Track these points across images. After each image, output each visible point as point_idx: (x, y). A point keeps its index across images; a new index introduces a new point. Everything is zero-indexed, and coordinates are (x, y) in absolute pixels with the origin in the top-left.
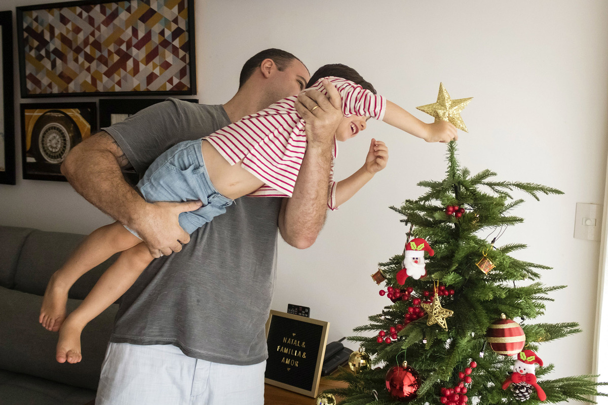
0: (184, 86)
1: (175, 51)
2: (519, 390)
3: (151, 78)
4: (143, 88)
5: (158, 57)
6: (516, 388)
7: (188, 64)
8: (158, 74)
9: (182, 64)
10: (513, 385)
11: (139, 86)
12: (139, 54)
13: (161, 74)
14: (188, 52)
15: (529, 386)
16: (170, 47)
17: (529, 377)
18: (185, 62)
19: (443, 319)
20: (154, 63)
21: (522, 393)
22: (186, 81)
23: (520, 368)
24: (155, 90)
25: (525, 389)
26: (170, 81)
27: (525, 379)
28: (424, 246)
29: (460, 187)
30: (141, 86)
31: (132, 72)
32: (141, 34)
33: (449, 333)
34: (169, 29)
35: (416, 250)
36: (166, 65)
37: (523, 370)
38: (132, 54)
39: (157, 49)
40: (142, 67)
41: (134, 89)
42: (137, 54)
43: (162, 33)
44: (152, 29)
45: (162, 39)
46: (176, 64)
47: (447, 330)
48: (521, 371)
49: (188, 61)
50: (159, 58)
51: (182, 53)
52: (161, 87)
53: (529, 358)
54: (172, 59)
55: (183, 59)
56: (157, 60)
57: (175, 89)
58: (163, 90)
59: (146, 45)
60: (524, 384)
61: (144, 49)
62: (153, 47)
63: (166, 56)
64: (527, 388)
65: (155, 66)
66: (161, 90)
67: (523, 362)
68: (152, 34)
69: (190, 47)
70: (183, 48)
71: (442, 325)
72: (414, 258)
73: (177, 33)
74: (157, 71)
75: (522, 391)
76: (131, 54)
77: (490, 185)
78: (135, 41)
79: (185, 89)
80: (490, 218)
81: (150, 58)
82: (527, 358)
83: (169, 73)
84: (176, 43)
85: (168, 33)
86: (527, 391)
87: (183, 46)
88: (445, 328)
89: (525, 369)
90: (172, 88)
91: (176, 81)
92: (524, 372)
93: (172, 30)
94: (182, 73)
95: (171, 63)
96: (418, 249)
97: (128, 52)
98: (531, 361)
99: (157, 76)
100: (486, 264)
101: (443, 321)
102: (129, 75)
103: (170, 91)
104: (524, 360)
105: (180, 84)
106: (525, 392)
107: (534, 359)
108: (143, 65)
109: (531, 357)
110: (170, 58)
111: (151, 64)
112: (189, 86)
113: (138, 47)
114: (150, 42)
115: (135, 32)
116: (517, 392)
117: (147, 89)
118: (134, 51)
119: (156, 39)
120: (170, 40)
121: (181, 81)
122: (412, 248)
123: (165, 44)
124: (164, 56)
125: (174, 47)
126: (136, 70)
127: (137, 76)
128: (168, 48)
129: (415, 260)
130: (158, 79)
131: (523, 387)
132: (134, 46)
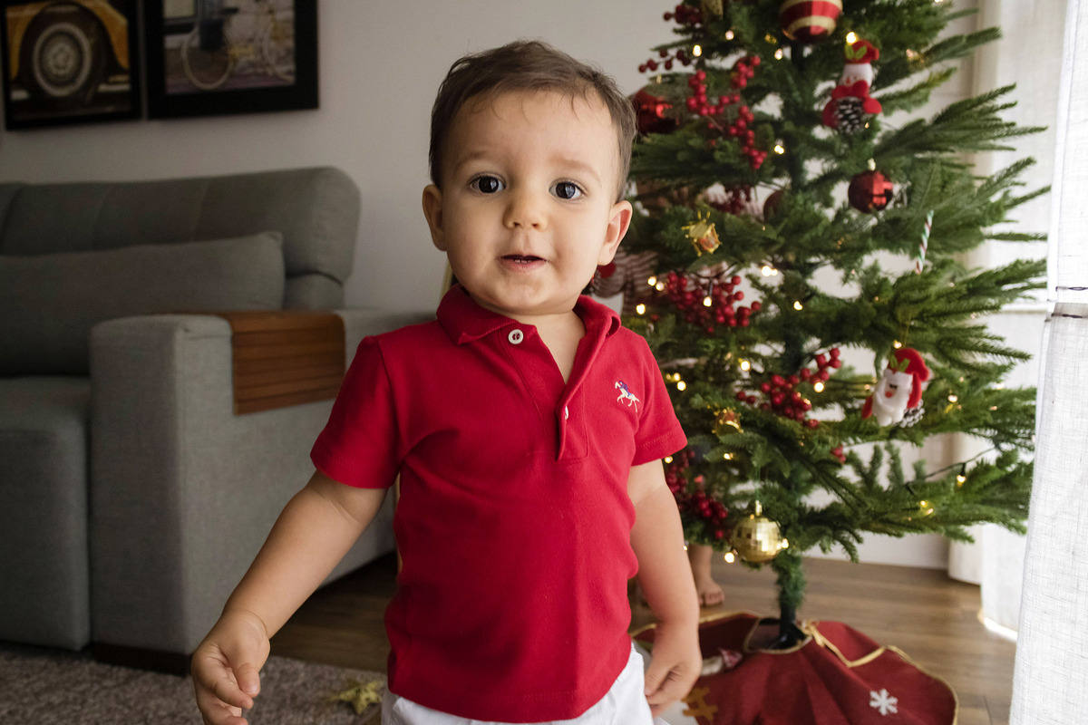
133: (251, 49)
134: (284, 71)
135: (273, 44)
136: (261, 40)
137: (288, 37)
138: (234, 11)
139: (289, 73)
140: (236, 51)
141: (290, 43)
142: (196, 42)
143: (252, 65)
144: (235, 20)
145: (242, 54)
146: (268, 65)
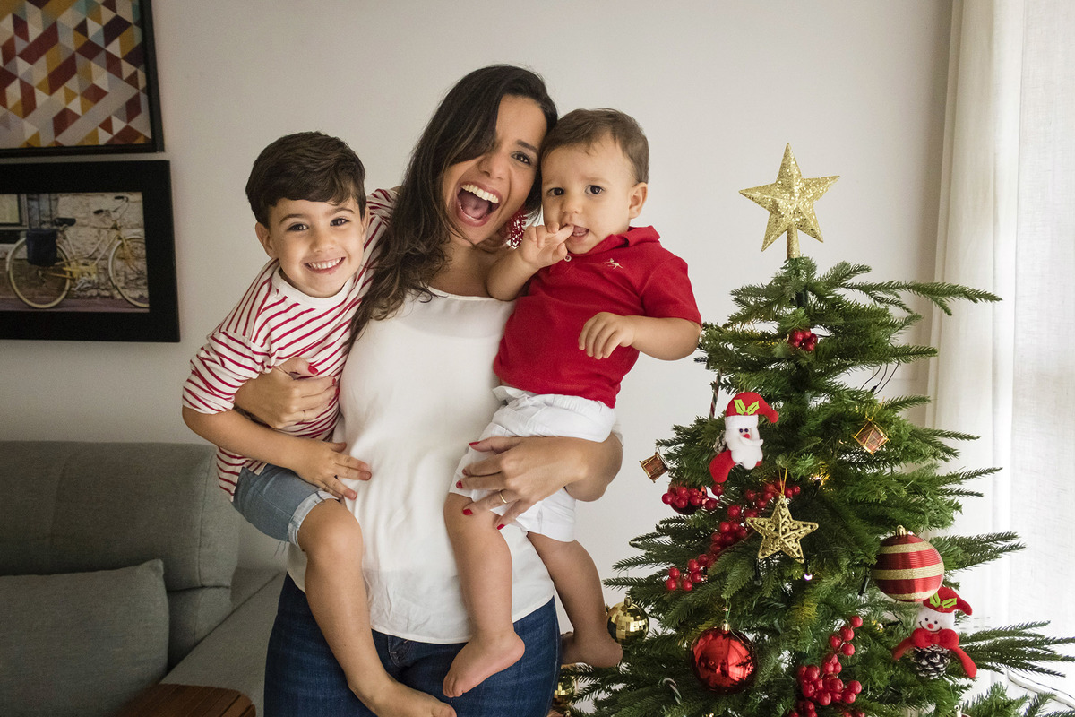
0: (138, 134)
1: (113, 65)
2: (927, 660)
3: (63, 120)
4: (47, 140)
5: (75, 79)
6: (921, 656)
7: (143, 91)
8: (79, 112)
9: (131, 92)
10: (915, 651)
11: (36, 136)
12: (35, 72)
13: (84, 110)
14: (143, 66)
15: (945, 652)
16: (102, 56)
17: (945, 636)
18: (136, 86)
19: (796, 542)
20: (67, 90)
21: (933, 665)
22: (141, 124)
23: (927, 620)
24: (73, 144)
25: (938, 657)
26: (107, 125)
27: (938, 639)
28: (758, 407)
29: (807, 296)
30: (41, 137)
31: (20, 109)
32: (35, 31)
33: (805, 564)
34: (98, 20)
35: (745, 414)
36: (95, 94)
37: (933, 623)
38: (17, 72)
39: (72, 59)
40: (41, 97)
41: (27, 143)
42: (29, 73)
43: (82, 28)
44: (59, 20)
45: (83, 40)
46: (118, 93)
47: (803, 561)
48: (930, 626)
49: (142, 83)
50: (79, 80)
51: (127, 69)
52: (87, 138)
53: (945, 602)
54: (106, 82)
55: (132, 80)
56: (73, 84)
57: (118, 142)
58: (90, 143)
59: (49, 53)
60: (935, 649)
61: (43, 61)
62: (63, 58)
63: (94, 75)
64: (941, 655)
65: (70, 96)
66: (86, 144)
67: (936, 609)
68: (60, 29)
69: (145, 55)
70: (129, 58)
71: (795, 551)
72: (741, 430)
73: (115, 29)
74: (75, 106)
75: (933, 661)
76: (14, 73)
77: (866, 289)
78: (21, 45)
79: (140, 141)
80: (871, 350)
81: (57, 79)
82: (941, 601)
83: (101, 110)
84: (115, 48)
85: (94, 29)
86: (942, 661)
87: (130, 53)
88: (800, 558)
89: (936, 623)
90: (112, 140)
91: (118, 125)
92: (936, 627)
93: (104, 24)
94: (132, 108)
95: (106, 88)
96: (748, 411)
97: (8, 68)
98: (948, 606)
99: (76, 117)
100: (872, 436)
101: (796, 545)
102: (12, 116)
103: (107, 145)
104: (936, 605)
105: (128, 132)
106: (938, 664)
107: (955, 603)
108: (43, 94)
109: (950, 600)
110: (102, 78)
111: (60, 93)
112: (148, 134)
113: (31, 55)
114: (56, 46)
115: (20, 26)
116: (925, 663)
117: (57, 142)
118: (22, 66)
119: (68, 41)
120: (100, 42)
121: (129, 124)
122: (739, 411)
123: (90, 50)
124: (88, 74)
125: (110, 57)
126: (28, 105)
127: (31, 116)
128: (97, 58)
129: (744, 433)
130: (79, 121)
131: (934, 654)
132: (21, 56)
133: (92, 267)
134: (136, 297)
135: (119, 264)
136: (105, 258)
137: (138, 258)
138: (71, 222)
139: (141, 299)
140: (74, 268)
141: (142, 265)
142: (23, 254)
143: (96, 286)
144: (71, 232)
145: (82, 273)
146: (115, 287)
